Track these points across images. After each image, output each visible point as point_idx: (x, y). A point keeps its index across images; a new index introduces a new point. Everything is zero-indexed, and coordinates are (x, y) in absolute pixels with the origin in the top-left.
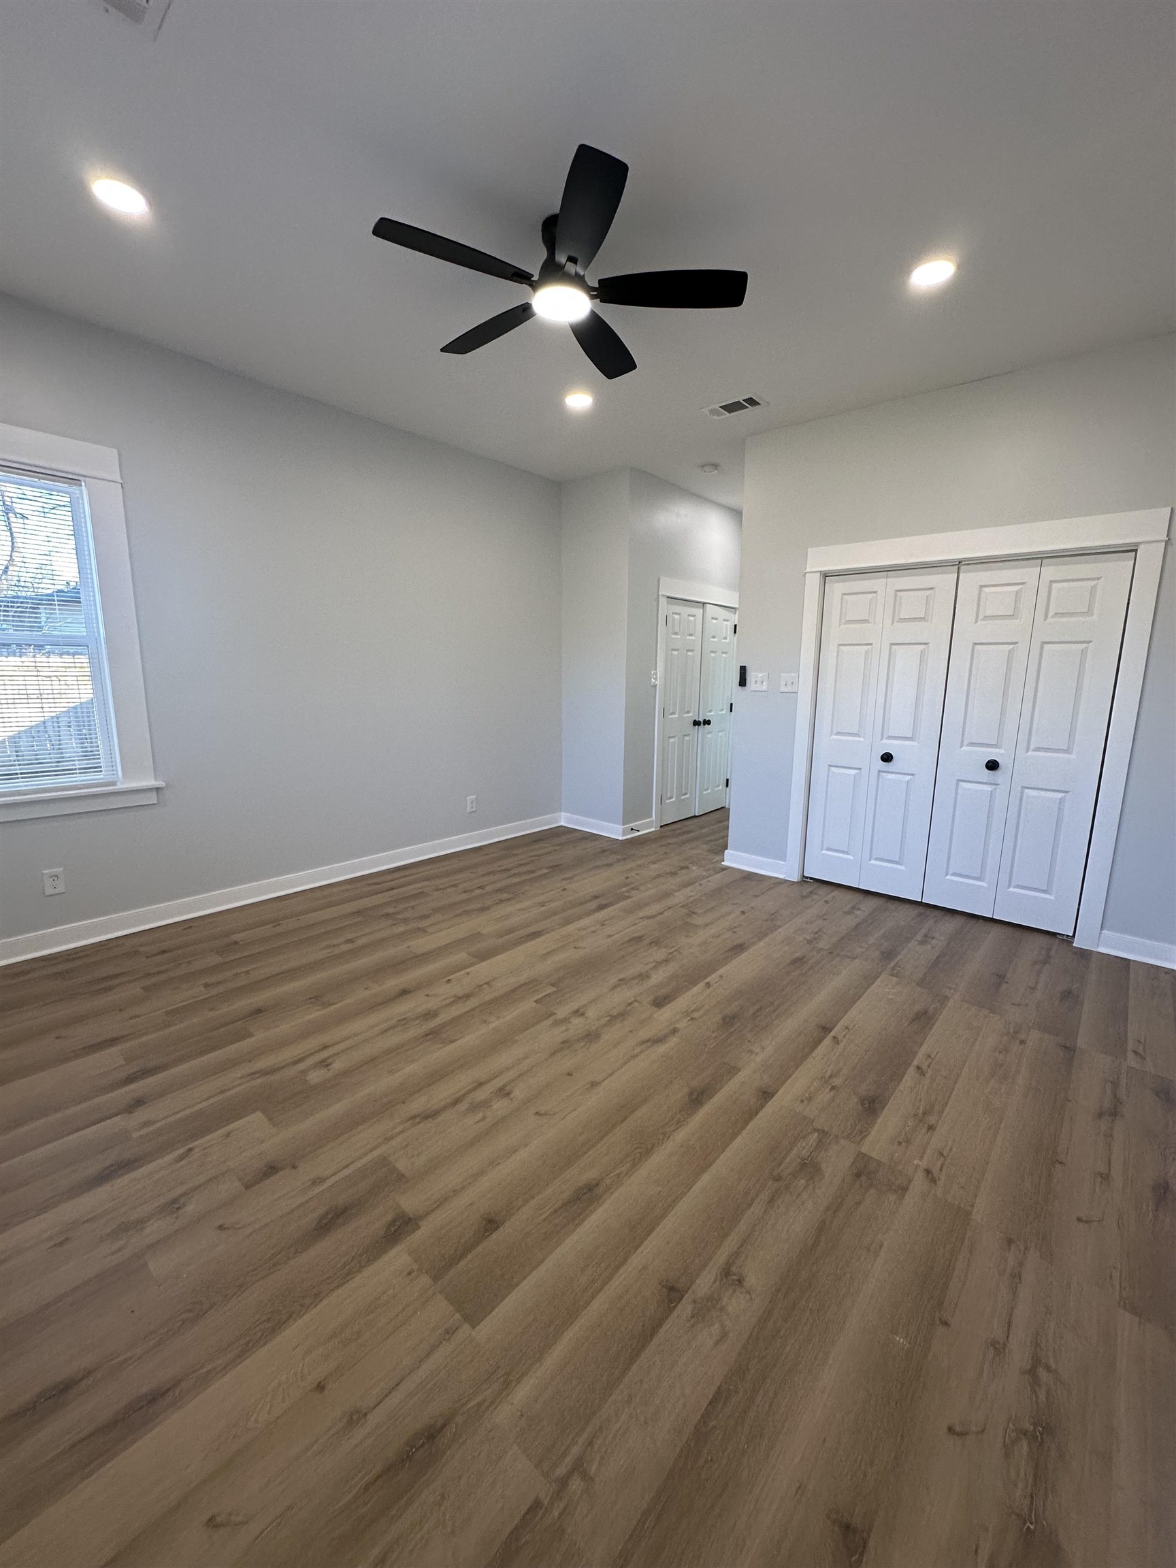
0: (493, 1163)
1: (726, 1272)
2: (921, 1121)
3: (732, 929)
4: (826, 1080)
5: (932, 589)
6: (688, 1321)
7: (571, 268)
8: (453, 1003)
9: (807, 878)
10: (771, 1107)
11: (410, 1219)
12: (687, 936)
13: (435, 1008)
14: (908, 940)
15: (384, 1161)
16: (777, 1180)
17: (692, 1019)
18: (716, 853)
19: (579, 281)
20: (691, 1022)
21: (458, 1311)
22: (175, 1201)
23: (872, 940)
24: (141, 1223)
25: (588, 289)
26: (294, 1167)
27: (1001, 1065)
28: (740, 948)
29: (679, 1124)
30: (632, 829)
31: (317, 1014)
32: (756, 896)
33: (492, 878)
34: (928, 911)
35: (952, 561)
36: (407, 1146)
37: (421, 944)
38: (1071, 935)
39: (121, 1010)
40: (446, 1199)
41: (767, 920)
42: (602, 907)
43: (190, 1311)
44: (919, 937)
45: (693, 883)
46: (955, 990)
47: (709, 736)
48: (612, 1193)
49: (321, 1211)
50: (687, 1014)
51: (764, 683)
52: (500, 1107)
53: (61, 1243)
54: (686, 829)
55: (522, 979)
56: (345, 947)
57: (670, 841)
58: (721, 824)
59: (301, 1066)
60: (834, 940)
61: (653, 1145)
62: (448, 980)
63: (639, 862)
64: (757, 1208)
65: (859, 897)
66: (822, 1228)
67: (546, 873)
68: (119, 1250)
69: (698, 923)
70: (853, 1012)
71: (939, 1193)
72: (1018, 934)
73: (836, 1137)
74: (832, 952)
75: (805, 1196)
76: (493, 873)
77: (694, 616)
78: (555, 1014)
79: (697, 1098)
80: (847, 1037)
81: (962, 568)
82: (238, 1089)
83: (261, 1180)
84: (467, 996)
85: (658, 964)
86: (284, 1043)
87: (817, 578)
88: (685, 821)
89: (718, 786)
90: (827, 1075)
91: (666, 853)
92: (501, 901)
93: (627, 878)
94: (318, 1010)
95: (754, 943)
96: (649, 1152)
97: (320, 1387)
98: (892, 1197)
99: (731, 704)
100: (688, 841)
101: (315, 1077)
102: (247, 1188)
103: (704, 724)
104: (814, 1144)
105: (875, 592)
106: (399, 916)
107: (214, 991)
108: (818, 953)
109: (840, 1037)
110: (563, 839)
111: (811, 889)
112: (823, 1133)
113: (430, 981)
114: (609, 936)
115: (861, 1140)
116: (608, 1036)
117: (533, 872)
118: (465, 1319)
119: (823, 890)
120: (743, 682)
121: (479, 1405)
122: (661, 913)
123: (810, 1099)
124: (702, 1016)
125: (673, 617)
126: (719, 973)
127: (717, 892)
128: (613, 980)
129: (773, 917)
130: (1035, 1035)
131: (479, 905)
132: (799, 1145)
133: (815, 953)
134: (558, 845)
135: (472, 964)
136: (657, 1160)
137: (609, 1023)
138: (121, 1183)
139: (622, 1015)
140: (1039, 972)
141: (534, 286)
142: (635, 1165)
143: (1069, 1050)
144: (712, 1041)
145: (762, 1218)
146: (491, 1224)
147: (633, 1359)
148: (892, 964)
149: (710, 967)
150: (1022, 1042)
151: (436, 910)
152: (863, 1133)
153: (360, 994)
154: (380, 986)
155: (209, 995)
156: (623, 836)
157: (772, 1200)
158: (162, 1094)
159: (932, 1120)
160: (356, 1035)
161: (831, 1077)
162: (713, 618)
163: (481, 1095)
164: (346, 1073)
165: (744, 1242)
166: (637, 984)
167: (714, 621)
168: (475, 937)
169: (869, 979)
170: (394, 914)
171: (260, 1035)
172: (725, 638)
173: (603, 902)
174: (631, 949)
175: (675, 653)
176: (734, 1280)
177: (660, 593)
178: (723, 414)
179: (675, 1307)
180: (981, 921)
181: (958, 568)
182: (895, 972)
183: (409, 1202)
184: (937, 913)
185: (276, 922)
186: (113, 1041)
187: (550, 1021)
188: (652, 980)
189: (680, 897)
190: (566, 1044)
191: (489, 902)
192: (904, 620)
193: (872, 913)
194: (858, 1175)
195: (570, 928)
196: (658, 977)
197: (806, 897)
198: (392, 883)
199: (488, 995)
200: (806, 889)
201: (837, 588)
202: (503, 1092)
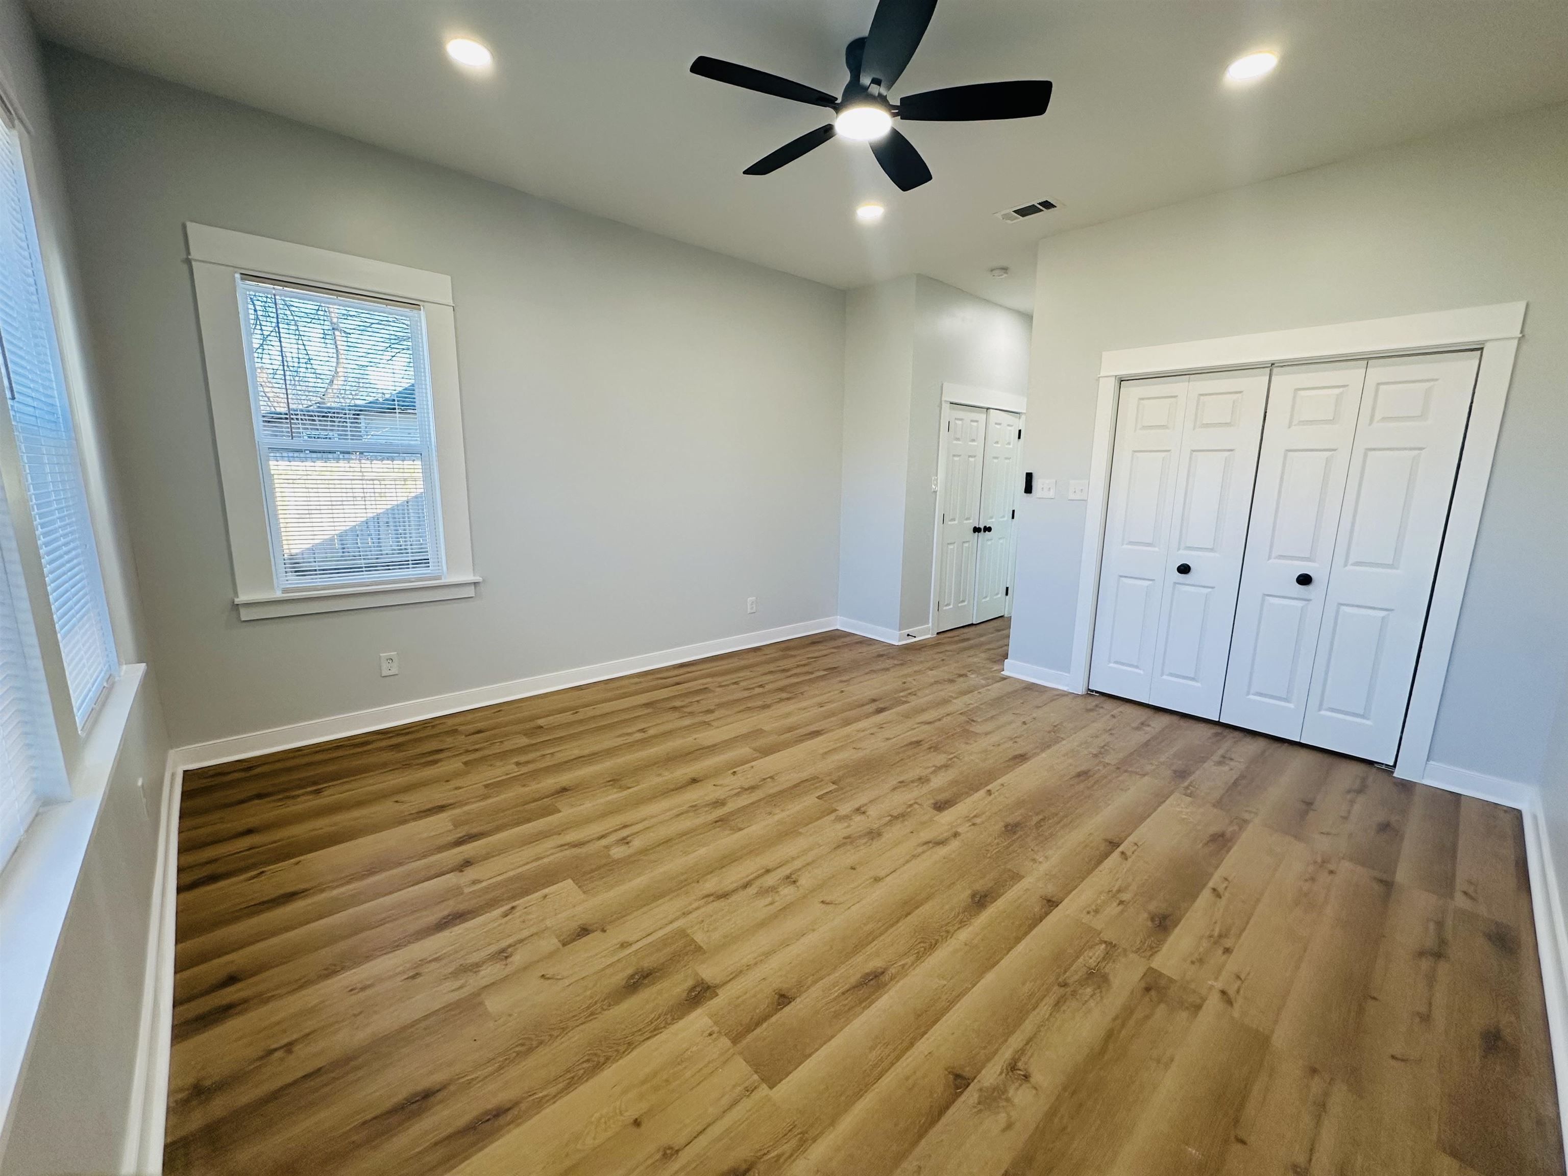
0: (785, 944)
1: (1012, 1067)
2: (1215, 943)
3: (1014, 740)
4: (1114, 894)
5: (1240, 392)
6: (975, 1107)
7: (875, 90)
8: (738, 794)
9: (1092, 691)
10: (1056, 915)
11: (709, 987)
12: (967, 743)
13: (722, 797)
14: (1203, 760)
15: (682, 933)
16: (1061, 986)
17: (974, 824)
18: (995, 662)
19: (882, 100)
20: (973, 827)
21: (756, 1072)
22: (503, 950)
23: (1163, 759)
24: (475, 967)
25: (890, 107)
26: (604, 931)
27: (1306, 895)
28: (1022, 758)
29: (962, 924)
30: (908, 635)
31: (615, 796)
32: (1038, 707)
33: (770, 677)
34: (1226, 732)
35: (1265, 362)
36: (703, 921)
37: (708, 737)
38: (1392, 764)
39: (447, 781)
40: (741, 972)
41: (1049, 732)
42: (880, 711)
43: (522, 1045)
44: (1216, 757)
45: (972, 691)
46: (1256, 814)
47: (989, 543)
48: (898, 981)
49: (630, 971)
50: (968, 819)
51: (1052, 490)
52: (788, 893)
53: (413, 977)
54: (966, 636)
55: (804, 775)
56: (639, 736)
57: (948, 648)
58: (1000, 633)
59: (604, 842)
60: (1121, 755)
61: (937, 942)
62: (734, 772)
63: (916, 668)
64: (1044, 1009)
65: (1149, 713)
66: (1110, 1035)
67: (824, 675)
68: (461, 987)
69: (977, 731)
70: (1143, 829)
71: (1236, 1014)
72: (1328, 760)
73: (1125, 950)
74: (1119, 768)
75: (1092, 1003)
76: (771, 672)
77: (977, 421)
78: (836, 810)
79: (981, 901)
80: (1136, 853)
81: (1275, 370)
82: (552, 858)
83: (574, 940)
84: (753, 788)
85: (938, 769)
86: (587, 821)
87: (1112, 383)
88: (962, 629)
89: (997, 594)
90: (1115, 890)
91: (943, 660)
92: (781, 700)
93: (904, 683)
94: (617, 792)
95: (1036, 754)
96: (932, 947)
97: (637, 1123)
98: (1184, 1015)
99: (1013, 511)
100: (965, 649)
101: (618, 852)
102: (564, 945)
103: (985, 531)
104: (1102, 956)
105: (1175, 397)
106: (686, 710)
107: (525, 769)
108: (1104, 767)
109: (1129, 853)
110: (839, 642)
111: (1097, 702)
112: (1111, 946)
113: (716, 772)
114: (888, 739)
115: (1151, 955)
116: (890, 835)
117: (812, 673)
118: (763, 1080)
119: (1109, 705)
120: (1028, 489)
121: (779, 1156)
122: (939, 720)
123: (1097, 911)
124: (983, 823)
125: (956, 423)
126: (999, 781)
127: (998, 701)
128: (893, 782)
129: (1055, 728)
130: (1346, 866)
131: (760, 703)
132: (1086, 953)
133: (1101, 768)
134: (834, 648)
135: (754, 760)
136: (941, 954)
137: (889, 823)
138: (458, 930)
139: (902, 816)
140: (1352, 802)
141: (837, 108)
142: (919, 957)
143: (1388, 885)
144: (994, 847)
145: (1048, 1019)
146: (783, 999)
147: (921, 1135)
148: (1186, 784)
149: (991, 775)
150: (1331, 872)
151: (720, 706)
152: (1153, 950)
153: (652, 781)
154: (672, 773)
155: (521, 772)
156: (899, 641)
157: (1057, 1005)
158: (487, 857)
159: (1228, 943)
160: (652, 817)
161: (1119, 891)
162: (996, 424)
163: (770, 880)
164: (644, 851)
165: (1029, 1041)
166: (917, 786)
167: (998, 427)
168: (757, 733)
169: (1160, 798)
170: (682, 707)
171: (567, 811)
172: (1009, 444)
173: (881, 706)
174: (910, 753)
175: (956, 459)
176: (1020, 1074)
177: (944, 399)
178: (1017, 218)
179: (962, 1093)
180: (1286, 744)
181: (1271, 370)
182: (1189, 791)
183: (708, 972)
184: (1237, 734)
185: (575, 710)
186: (441, 808)
187: (832, 817)
188: (932, 784)
189: (959, 704)
190: (849, 840)
191: (769, 701)
192: (1207, 425)
193: (1163, 730)
194: (1148, 989)
195: (848, 729)
196: (938, 781)
197: (1091, 710)
198: (678, 678)
199: (771, 788)
200: (1092, 702)
201: (1132, 392)
202: (790, 880)
